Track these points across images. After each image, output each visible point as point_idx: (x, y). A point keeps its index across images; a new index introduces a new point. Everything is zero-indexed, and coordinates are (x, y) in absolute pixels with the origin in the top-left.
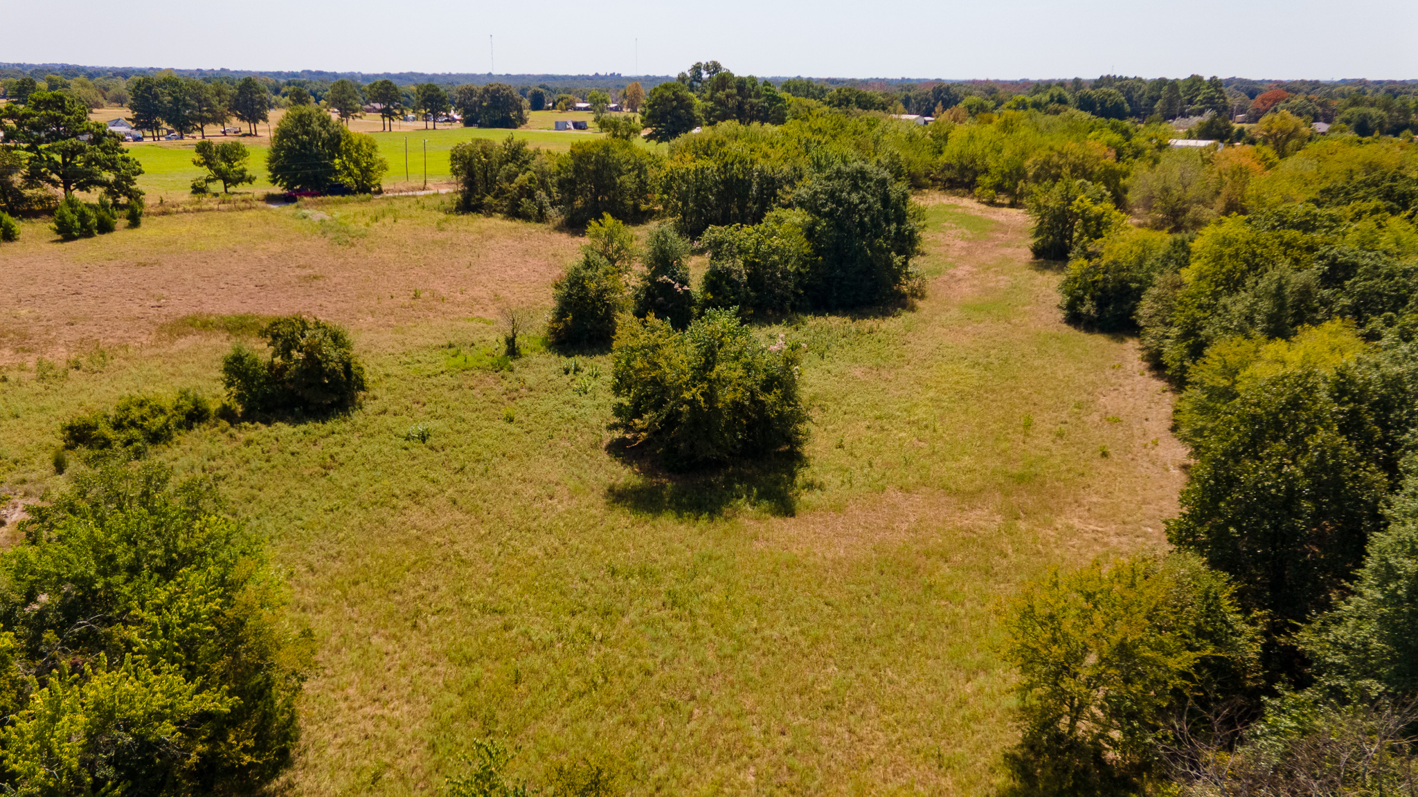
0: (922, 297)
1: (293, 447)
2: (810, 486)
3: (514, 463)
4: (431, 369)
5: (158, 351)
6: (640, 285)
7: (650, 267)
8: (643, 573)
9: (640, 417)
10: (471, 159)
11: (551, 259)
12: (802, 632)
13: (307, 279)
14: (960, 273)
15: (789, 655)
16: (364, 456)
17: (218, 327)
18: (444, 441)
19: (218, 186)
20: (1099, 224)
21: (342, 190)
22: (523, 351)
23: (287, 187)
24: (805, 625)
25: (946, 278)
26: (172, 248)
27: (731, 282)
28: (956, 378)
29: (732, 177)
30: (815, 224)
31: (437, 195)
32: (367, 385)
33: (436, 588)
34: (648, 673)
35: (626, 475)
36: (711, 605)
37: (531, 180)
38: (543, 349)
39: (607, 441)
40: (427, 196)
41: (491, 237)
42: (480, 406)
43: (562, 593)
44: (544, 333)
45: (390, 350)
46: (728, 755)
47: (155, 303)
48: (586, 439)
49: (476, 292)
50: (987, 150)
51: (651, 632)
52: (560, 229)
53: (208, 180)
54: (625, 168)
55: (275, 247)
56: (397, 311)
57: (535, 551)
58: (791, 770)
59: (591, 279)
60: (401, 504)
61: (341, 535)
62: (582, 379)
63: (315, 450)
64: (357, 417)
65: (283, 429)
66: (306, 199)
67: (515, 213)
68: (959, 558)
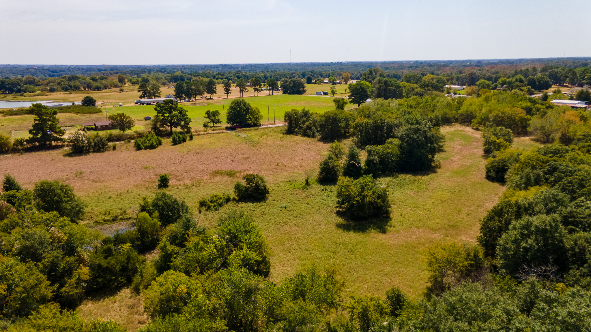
0: (440, 168)
1: (253, 209)
2: (391, 226)
3: (310, 215)
4: (285, 188)
5: (211, 181)
6: (345, 163)
7: (348, 158)
8: (344, 244)
9: (344, 205)
10: (291, 116)
11: (317, 152)
12: (382, 259)
13: (246, 158)
14: (455, 159)
15: (378, 264)
16: (271, 212)
17: (225, 174)
18: (291, 209)
19: (211, 124)
20: (499, 146)
21: (249, 126)
22: (311, 183)
23: (231, 125)
24: (383, 258)
25: (449, 161)
26: (204, 147)
27: (373, 163)
28: (442, 196)
29: (378, 125)
30: (402, 144)
31: (279, 127)
32: (269, 193)
33: (293, 245)
34: (344, 265)
35: (340, 220)
36: (360, 252)
37: (310, 124)
38: (316, 183)
39: (335, 211)
40: (275, 127)
41: (298, 144)
42: (300, 200)
43: (324, 247)
44: (316, 178)
45: (273, 182)
46: (362, 281)
47: (205, 166)
48: (329, 210)
49: (295, 163)
50: (477, 109)
51: (345, 257)
52: (320, 140)
53: (208, 123)
54: (342, 120)
55: (233, 147)
56: (272, 169)
57: (316, 237)
58: (375, 285)
59: (331, 162)
60: (282, 225)
61: (269, 231)
62: (328, 193)
63: (258, 210)
64: (267, 201)
65: (250, 204)
66: (239, 129)
67: (305, 135)
68: (427, 245)
